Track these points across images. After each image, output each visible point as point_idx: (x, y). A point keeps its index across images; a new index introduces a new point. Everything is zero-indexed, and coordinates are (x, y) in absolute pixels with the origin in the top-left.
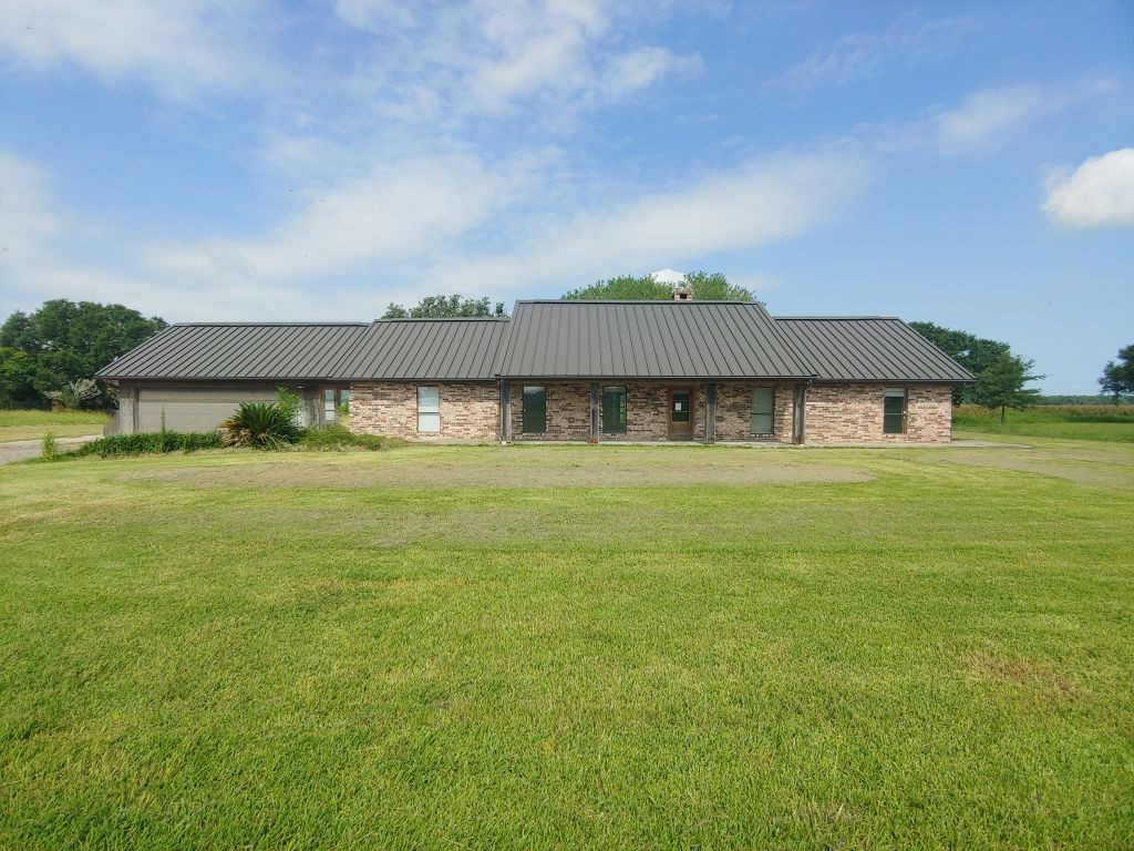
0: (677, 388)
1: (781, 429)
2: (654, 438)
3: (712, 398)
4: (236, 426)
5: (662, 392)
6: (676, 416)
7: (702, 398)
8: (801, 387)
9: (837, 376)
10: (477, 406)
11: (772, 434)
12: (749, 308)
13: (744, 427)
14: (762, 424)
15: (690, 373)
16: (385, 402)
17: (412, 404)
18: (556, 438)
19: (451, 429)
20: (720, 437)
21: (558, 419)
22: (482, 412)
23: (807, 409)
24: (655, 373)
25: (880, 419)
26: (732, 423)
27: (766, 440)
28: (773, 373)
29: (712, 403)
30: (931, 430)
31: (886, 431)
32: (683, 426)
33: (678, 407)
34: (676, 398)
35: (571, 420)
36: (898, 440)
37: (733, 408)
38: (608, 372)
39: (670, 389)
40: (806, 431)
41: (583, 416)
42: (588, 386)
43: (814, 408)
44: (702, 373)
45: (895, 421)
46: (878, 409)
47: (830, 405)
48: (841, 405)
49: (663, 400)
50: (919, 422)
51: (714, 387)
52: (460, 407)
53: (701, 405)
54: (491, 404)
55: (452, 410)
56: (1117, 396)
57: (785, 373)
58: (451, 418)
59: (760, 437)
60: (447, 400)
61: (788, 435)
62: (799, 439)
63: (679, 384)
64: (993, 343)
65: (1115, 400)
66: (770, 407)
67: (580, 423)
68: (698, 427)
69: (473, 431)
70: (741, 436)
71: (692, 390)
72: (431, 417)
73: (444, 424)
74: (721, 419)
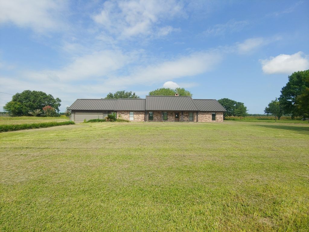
0: (176, 112)
1: (194, 120)
2: (172, 121)
3: (183, 114)
4: (108, 118)
5: (174, 113)
6: (176, 117)
7: (181, 114)
8: (197, 112)
9: (204, 110)
10: (141, 115)
11: (193, 120)
12: (189, 98)
13: (188, 119)
14: (191, 119)
15: (179, 110)
16: (124, 115)
17: (128, 115)
18: (155, 121)
19: (136, 120)
20: (184, 121)
21: (155, 118)
22: (142, 116)
23: (198, 116)
24: (173, 110)
25: (211, 118)
26: (186, 118)
27: (192, 121)
28: (193, 110)
29: (182, 115)
30: (220, 120)
31: (212, 120)
32: (177, 119)
33: (177, 116)
34: (176, 114)
35: (158, 118)
36: (214, 121)
37: (186, 116)
38: (165, 110)
39: (175, 112)
40: (198, 120)
41: (160, 117)
42: (161, 112)
43: (200, 116)
44: (181, 110)
45: (214, 118)
46: (211, 116)
47: (203, 115)
48: (205, 115)
49: (174, 114)
50: (218, 118)
51: (183, 112)
52: (137, 115)
53: (181, 115)
54: (143, 115)
55: (136, 116)
56: (268, 114)
57: (195, 110)
58: (136, 118)
59: (191, 121)
60: (135, 114)
61: (195, 121)
62: (197, 121)
63: (177, 112)
64: (240, 103)
65: (267, 115)
66: (192, 116)
67: (159, 119)
68: (180, 119)
69: (140, 120)
70: (187, 121)
71: (179, 113)
72: (132, 118)
73: (134, 119)
74: (184, 118)
